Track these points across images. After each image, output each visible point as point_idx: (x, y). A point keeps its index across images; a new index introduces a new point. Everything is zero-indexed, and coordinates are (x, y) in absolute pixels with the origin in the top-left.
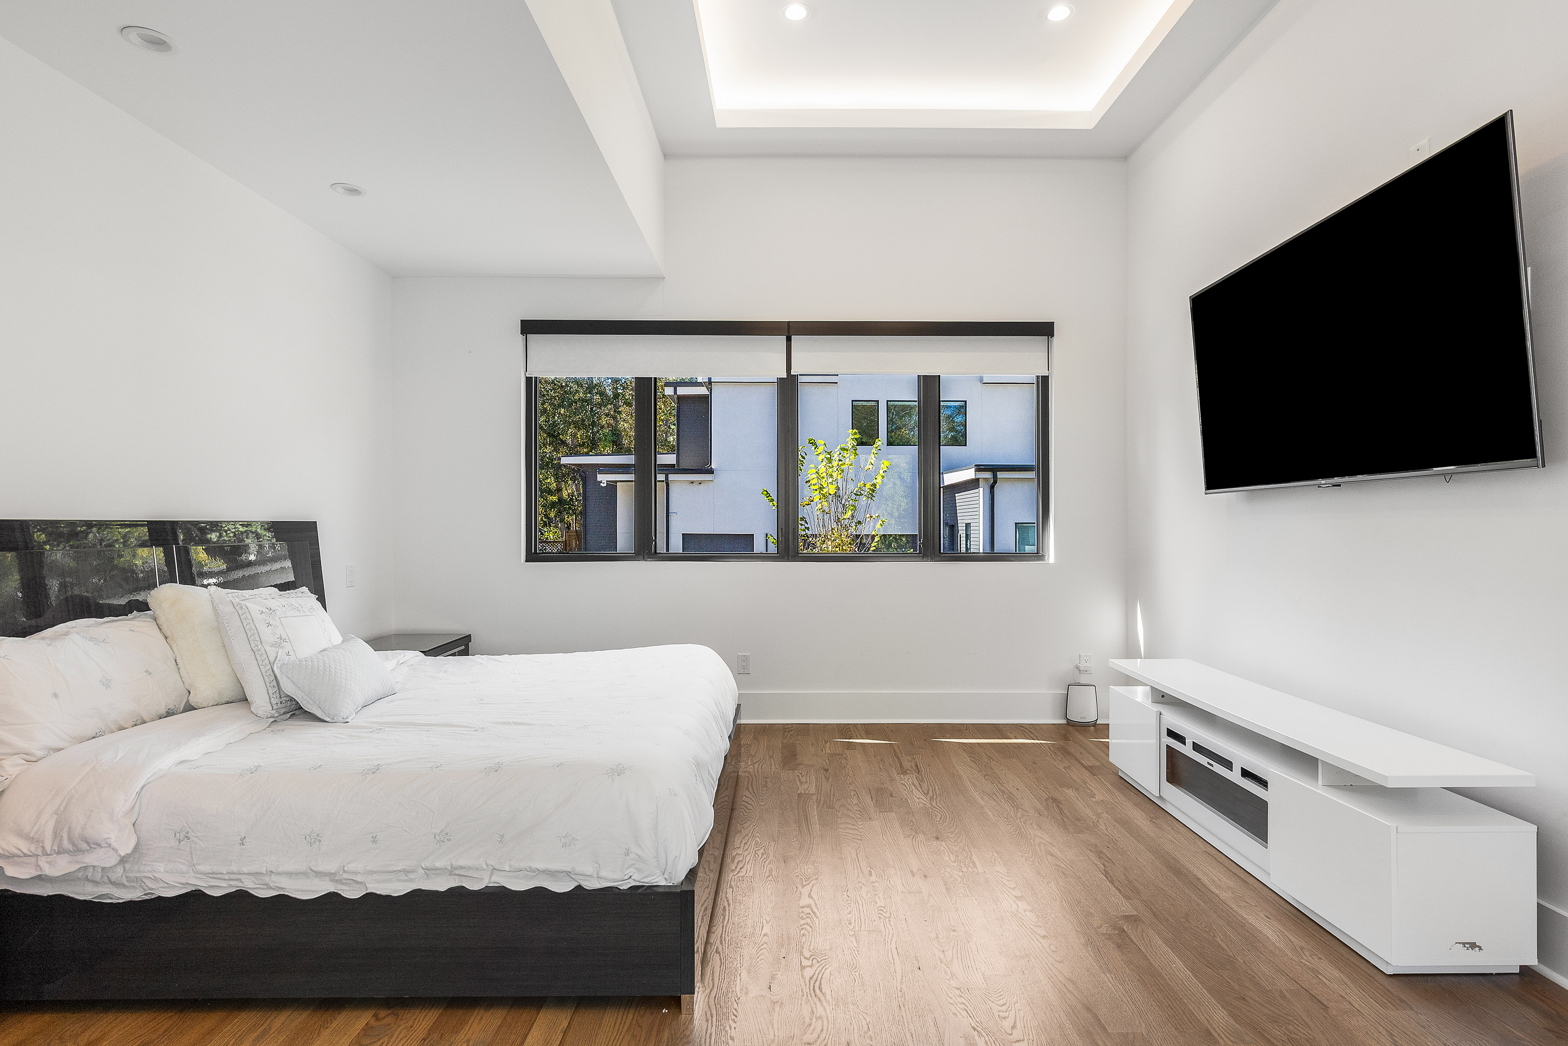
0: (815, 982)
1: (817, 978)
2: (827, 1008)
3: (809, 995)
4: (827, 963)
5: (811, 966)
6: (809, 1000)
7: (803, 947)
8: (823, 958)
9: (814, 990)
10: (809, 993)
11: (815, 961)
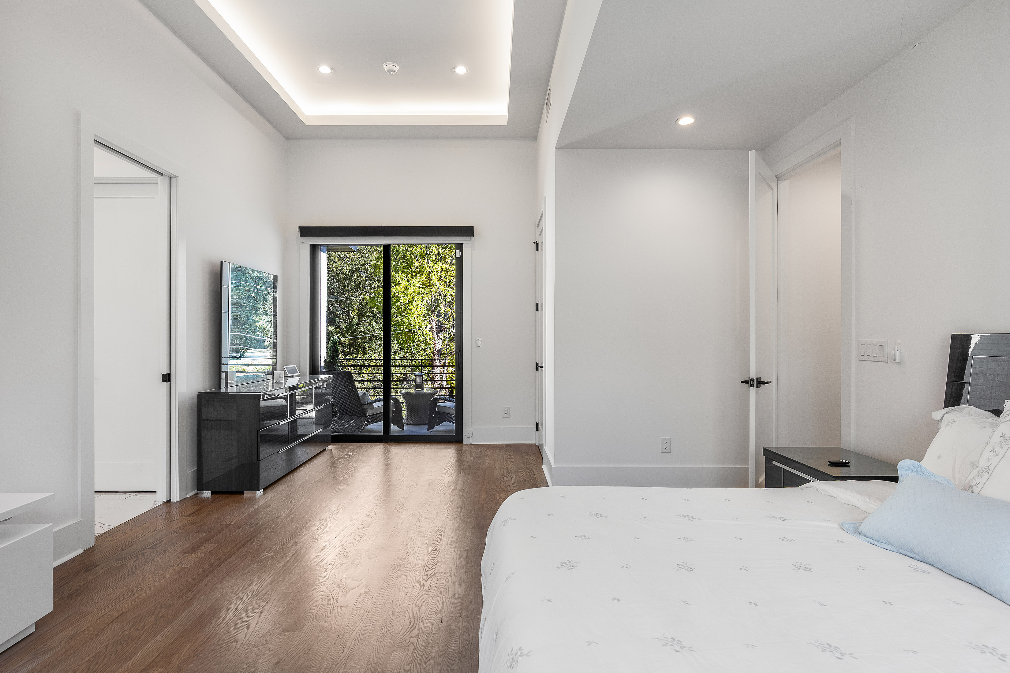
0: (412, 626)
1: (410, 629)
2: (411, 611)
3: (419, 618)
4: (400, 640)
5: (412, 637)
6: (420, 615)
7: (412, 653)
8: (401, 644)
9: (415, 621)
10: (419, 620)
11: (407, 641)
